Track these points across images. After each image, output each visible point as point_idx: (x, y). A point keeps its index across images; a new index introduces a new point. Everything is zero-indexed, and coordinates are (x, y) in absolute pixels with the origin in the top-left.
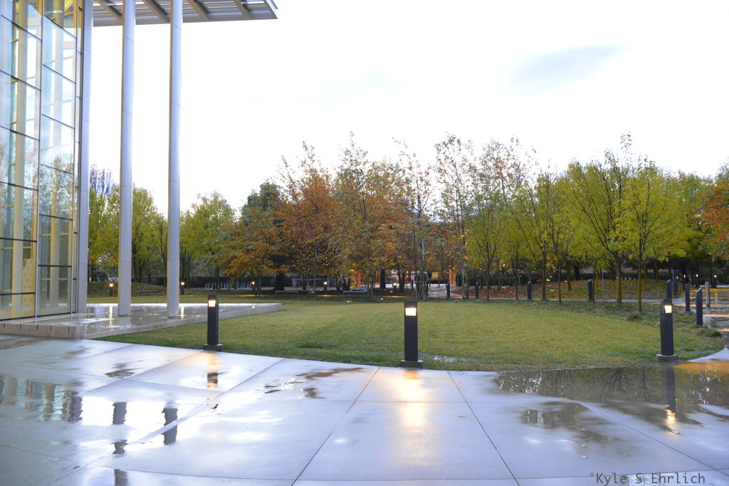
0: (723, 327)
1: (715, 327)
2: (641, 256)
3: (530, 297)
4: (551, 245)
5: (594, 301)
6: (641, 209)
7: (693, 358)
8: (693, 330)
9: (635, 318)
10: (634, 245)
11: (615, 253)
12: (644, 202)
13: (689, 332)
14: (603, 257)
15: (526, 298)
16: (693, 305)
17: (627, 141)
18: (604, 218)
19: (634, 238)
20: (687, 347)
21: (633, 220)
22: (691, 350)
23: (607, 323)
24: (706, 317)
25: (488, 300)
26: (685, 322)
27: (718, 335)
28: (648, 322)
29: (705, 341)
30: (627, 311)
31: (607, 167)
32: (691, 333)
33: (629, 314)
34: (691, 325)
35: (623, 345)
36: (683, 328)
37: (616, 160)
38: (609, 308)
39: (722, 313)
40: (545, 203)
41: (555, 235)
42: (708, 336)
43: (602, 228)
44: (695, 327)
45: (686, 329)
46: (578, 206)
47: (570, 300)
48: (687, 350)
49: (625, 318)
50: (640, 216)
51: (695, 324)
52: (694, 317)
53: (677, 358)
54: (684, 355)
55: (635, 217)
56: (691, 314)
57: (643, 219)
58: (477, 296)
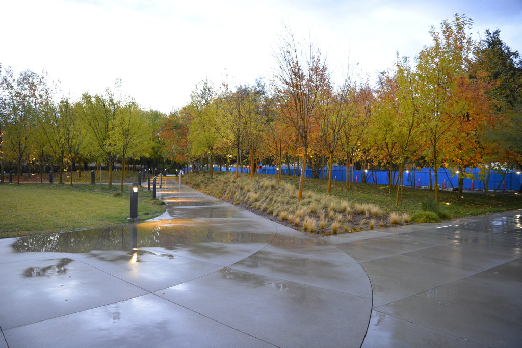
0: (167, 199)
1: (163, 199)
2: (124, 156)
3: (51, 181)
4: (67, 146)
5: (95, 184)
6: (125, 127)
7: (149, 219)
8: (151, 201)
9: (118, 195)
10: (120, 149)
11: (109, 154)
12: (127, 123)
13: (148, 203)
14: (101, 156)
15: (48, 182)
16: (152, 187)
17: (119, 83)
18: (103, 130)
19: (120, 144)
20: (146, 212)
21: (120, 133)
22: (148, 214)
23: (100, 198)
24: (159, 193)
25: (19, 183)
26: (147, 197)
27: (163, 204)
28: (126, 197)
29: (156, 208)
30: (114, 190)
31: (106, 98)
32: (150, 203)
33: (115, 192)
34: (150, 198)
35: (108, 213)
36: (145, 200)
37: (112, 94)
38: (103, 188)
39: (167, 191)
40: (64, 118)
41: (71, 139)
42: (157, 205)
43: (102, 137)
44: (152, 200)
45: (147, 200)
46: (87, 121)
47: (79, 183)
48: (146, 214)
49: (112, 195)
50: (125, 132)
51: (152, 198)
52: (152, 193)
53: (139, 219)
54: (144, 217)
55: (121, 131)
56: (151, 192)
57: (126, 133)
58: (11, 181)
